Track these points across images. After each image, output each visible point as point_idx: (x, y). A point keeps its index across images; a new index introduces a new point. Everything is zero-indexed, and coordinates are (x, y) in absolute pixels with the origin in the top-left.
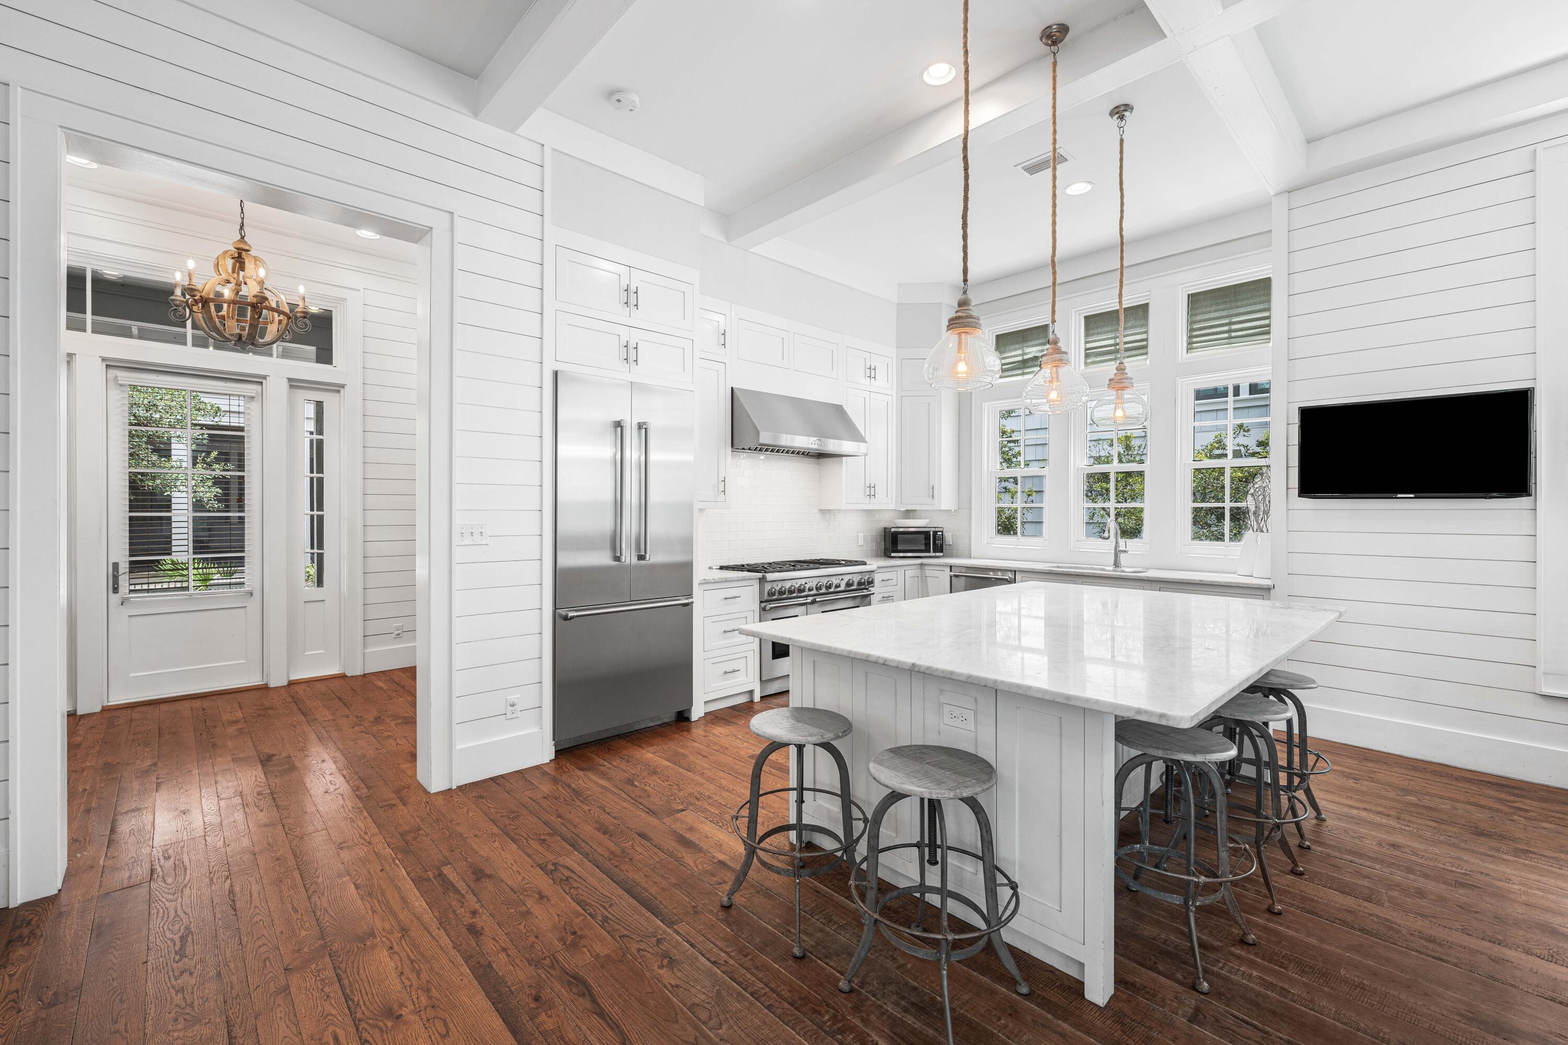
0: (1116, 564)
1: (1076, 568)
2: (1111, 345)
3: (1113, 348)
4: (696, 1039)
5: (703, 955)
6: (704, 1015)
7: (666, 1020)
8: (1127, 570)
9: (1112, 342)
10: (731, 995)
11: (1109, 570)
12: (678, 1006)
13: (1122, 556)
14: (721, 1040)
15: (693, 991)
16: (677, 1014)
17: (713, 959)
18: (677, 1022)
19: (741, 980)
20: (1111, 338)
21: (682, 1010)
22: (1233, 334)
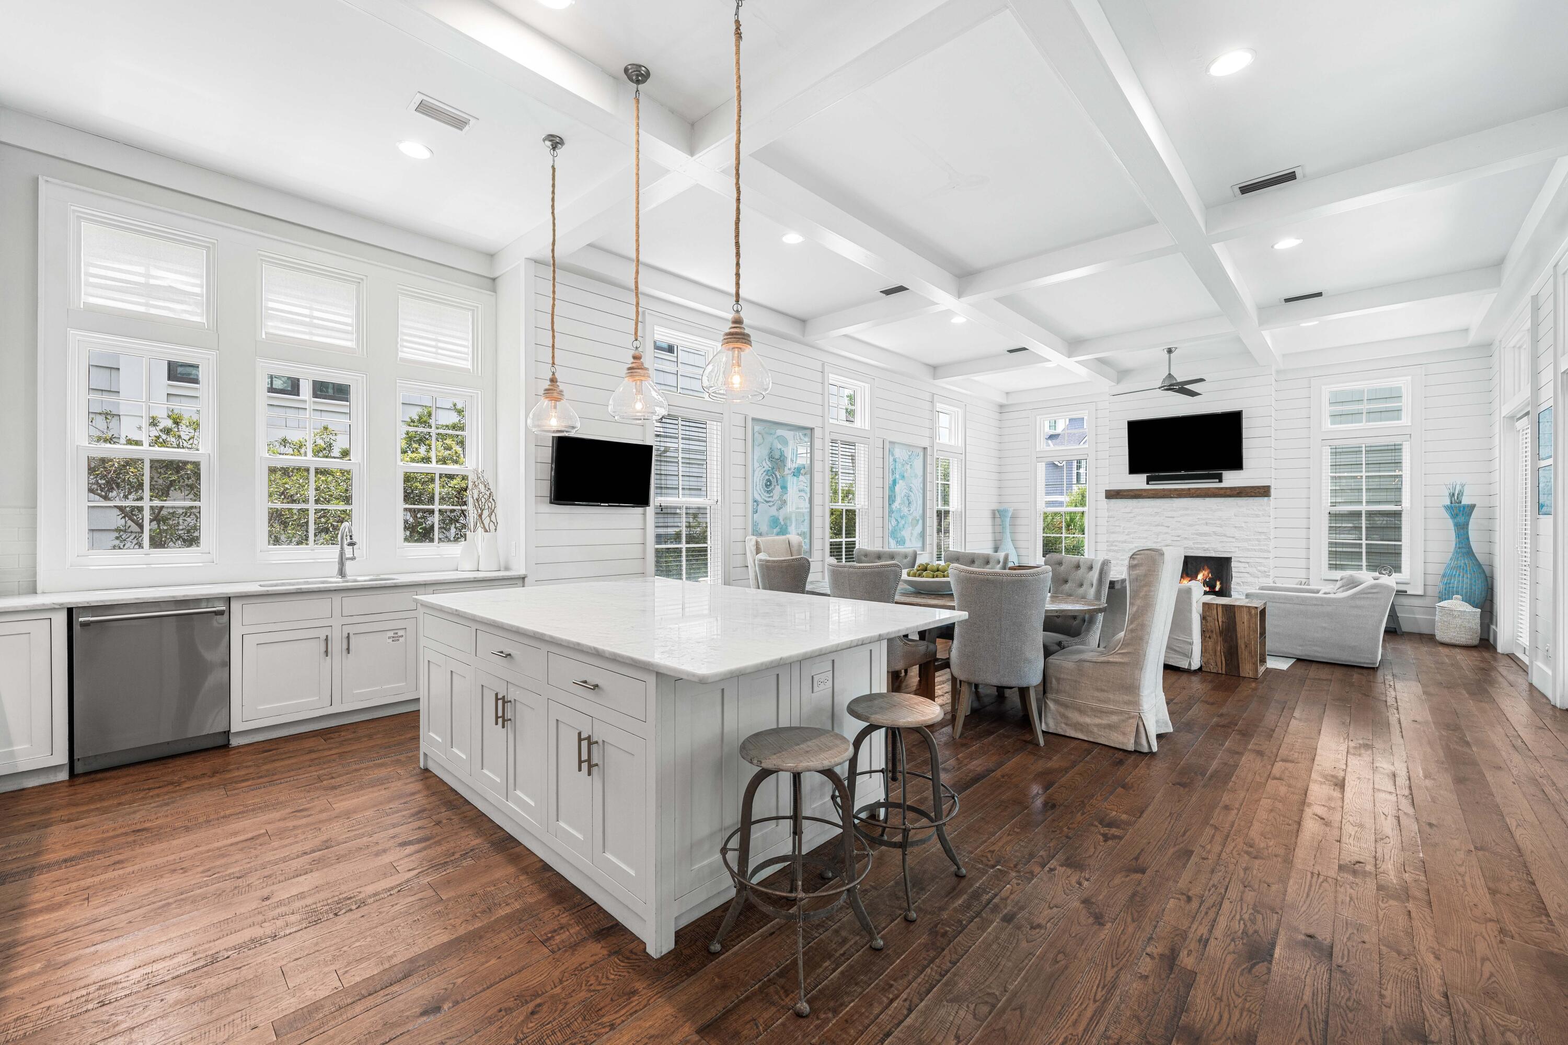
0: (342, 573)
1: (283, 584)
2: (305, 316)
3: (308, 320)
4: (1015, 1009)
5: (902, 1021)
6: (985, 1009)
7: (1006, 1039)
8: (359, 578)
9: (307, 312)
10: (950, 991)
11: (336, 581)
12: (984, 1029)
13: (348, 564)
14: (1006, 991)
15: (957, 1022)
16: (994, 1030)
17: (905, 1012)
18: (1004, 1028)
19: (927, 985)
20: (306, 308)
21: (987, 1027)
22: (440, 351)
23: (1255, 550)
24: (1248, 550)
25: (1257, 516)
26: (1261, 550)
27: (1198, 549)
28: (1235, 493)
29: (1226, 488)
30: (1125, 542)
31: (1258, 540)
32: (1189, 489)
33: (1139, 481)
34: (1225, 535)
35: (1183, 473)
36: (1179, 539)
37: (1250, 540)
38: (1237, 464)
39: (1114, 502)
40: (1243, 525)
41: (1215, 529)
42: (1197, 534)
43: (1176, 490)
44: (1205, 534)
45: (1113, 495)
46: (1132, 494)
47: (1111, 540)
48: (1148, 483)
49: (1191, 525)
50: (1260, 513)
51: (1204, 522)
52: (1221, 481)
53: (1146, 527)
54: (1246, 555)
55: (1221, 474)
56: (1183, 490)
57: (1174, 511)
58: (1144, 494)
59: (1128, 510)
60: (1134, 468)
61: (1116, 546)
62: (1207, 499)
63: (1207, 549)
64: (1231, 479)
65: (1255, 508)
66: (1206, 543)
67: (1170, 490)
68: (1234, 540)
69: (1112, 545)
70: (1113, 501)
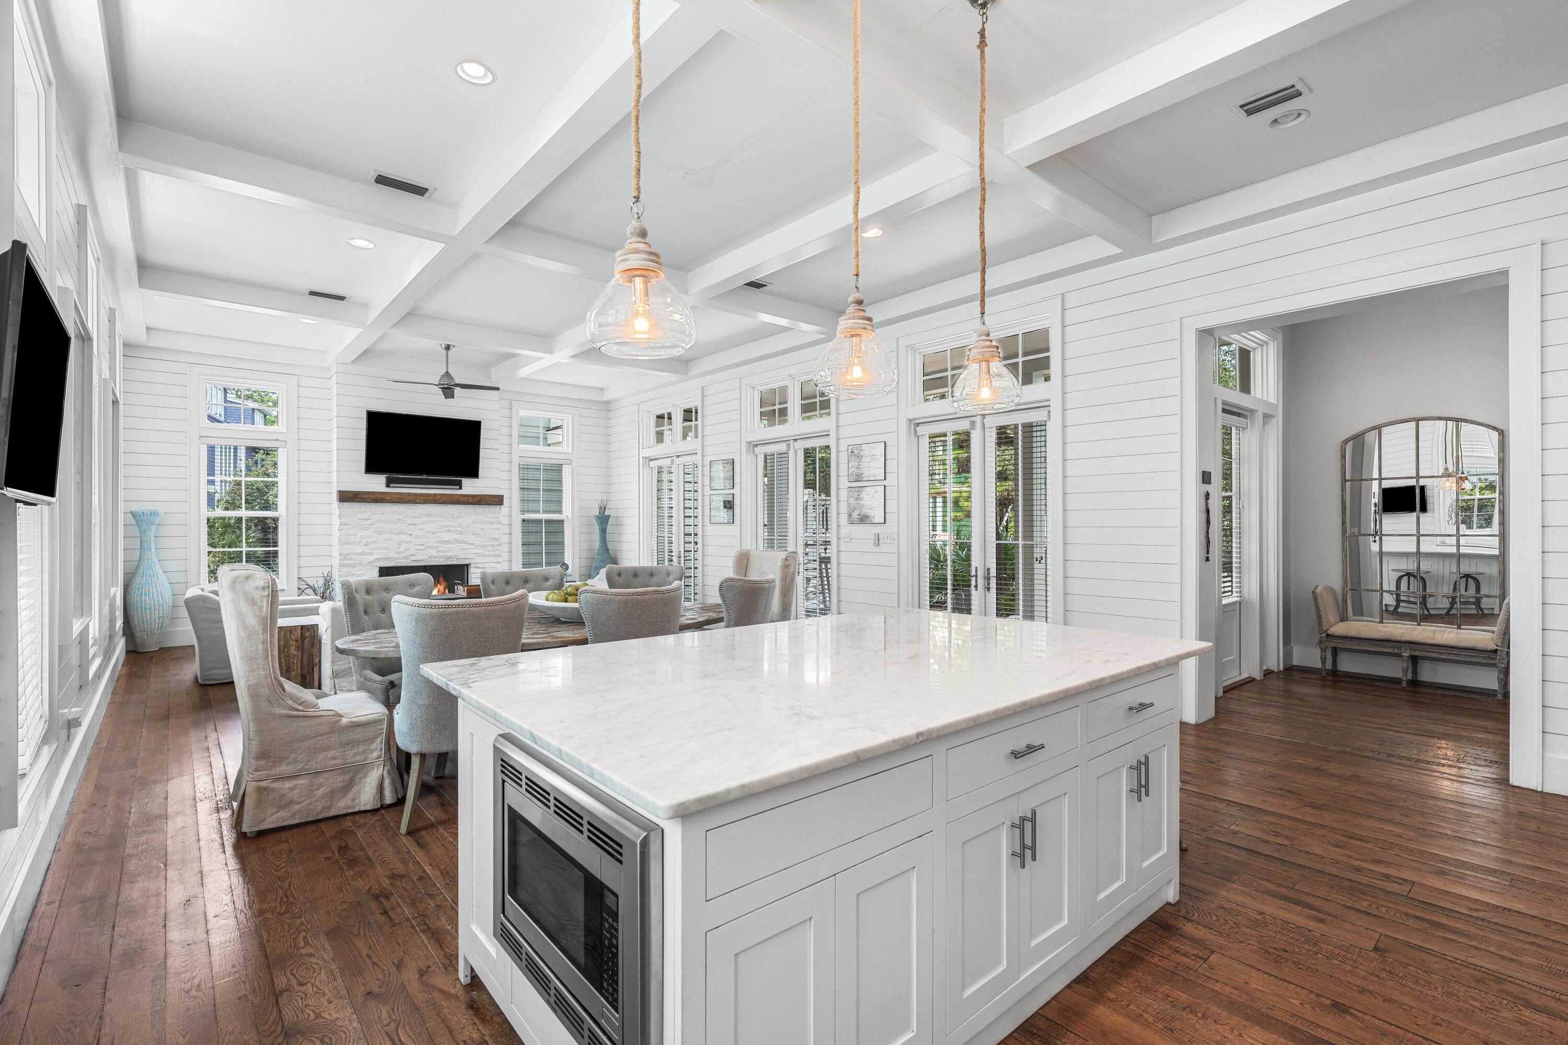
23: (490, 555)
24: (485, 556)
25: (492, 523)
26: (495, 556)
27: (441, 557)
28: (476, 500)
29: (465, 496)
30: (362, 554)
31: (492, 546)
32: (435, 495)
33: (377, 483)
34: (465, 543)
35: (425, 477)
36: (422, 547)
37: (486, 546)
38: (473, 472)
39: (348, 506)
40: (480, 532)
41: (456, 536)
42: (440, 542)
43: (422, 495)
44: (448, 542)
45: (346, 497)
46: (373, 497)
47: (345, 552)
48: (388, 486)
49: (434, 533)
50: (494, 520)
51: (446, 529)
52: (461, 488)
53: (386, 536)
54: (483, 561)
55: (461, 481)
56: (428, 495)
57: (417, 517)
58: (388, 498)
59: (366, 516)
60: (371, 467)
61: (351, 559)
62: (450, 506)
63: (451, 557)
64: (469, 486)
65: (490, 515)
66: (448, 551)
67: (415, 495)
68: (473, 547)
69: (345, 559)
70: (346, 505)
